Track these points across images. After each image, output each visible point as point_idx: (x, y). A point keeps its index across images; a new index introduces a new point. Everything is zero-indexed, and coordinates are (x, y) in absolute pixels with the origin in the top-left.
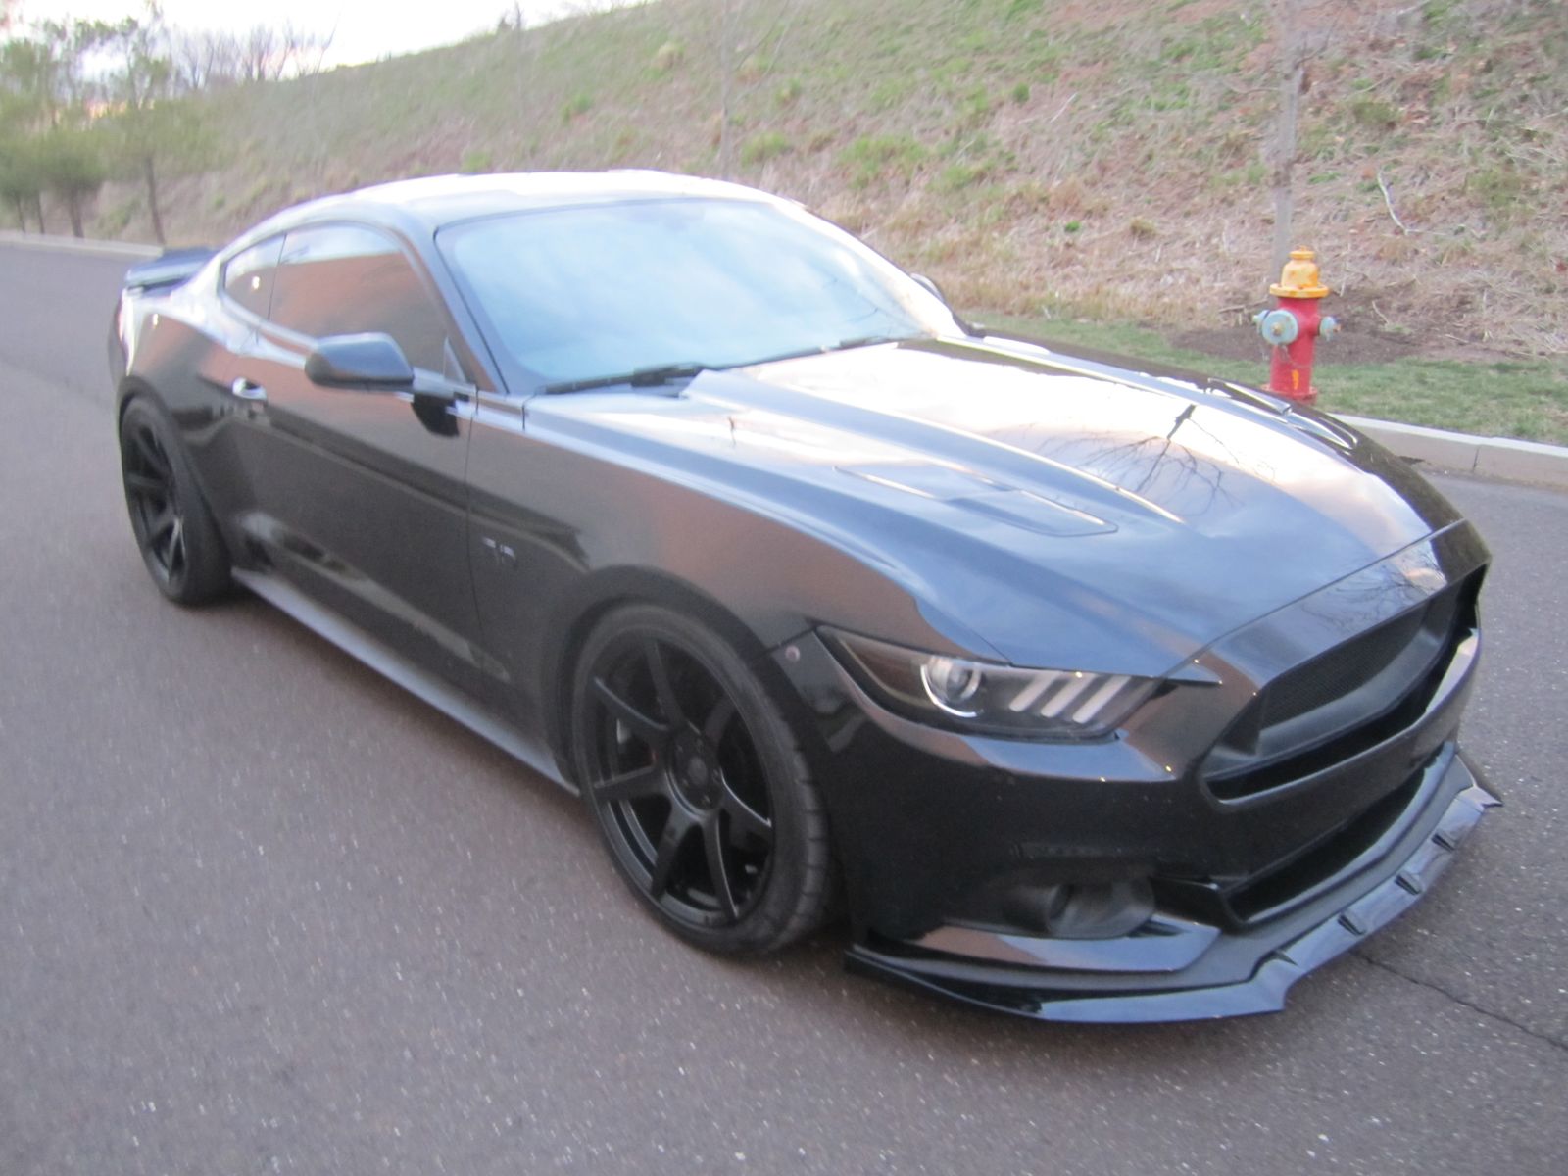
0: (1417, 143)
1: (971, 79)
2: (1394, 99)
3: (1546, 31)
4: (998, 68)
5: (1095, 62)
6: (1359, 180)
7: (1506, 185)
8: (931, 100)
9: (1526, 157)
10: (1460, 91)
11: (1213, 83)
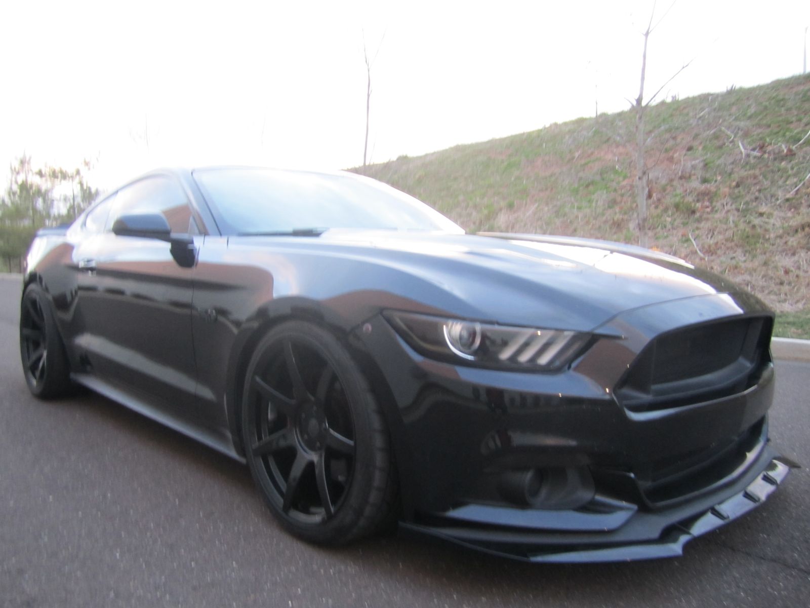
0: (707, 219)
1: (486, 199)
2: (694, 201)
3: (763, 169)
4: (499, 194)
5: (546, 189)
6: (680, 237)
7: (753, 236)
8: (466, 209)
9: (762, 224)
10: (726, 196)
11: (604, 196)
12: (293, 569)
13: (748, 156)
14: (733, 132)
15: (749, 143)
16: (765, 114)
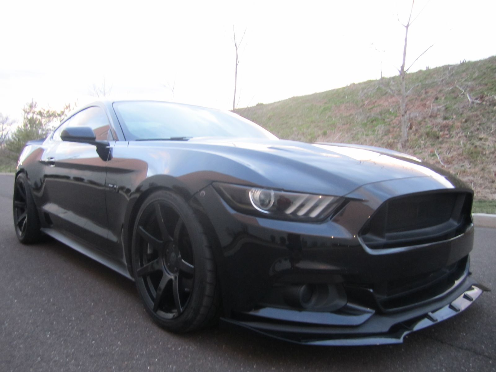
0: (447, 142)
1: (310, 130)
2: (438, 131)
3: (482, 111)
4: (318, 126)
5: (347, 124)
6: (429, 153)
7: (475, 152)
8: (297, 136)
9: (481, 145)
10: (458, 128)
11: (383, 128)
12: (156, 347)
13: (473, 103)
14: (463, 88)
15: (474, 95)
16: (484, 77)
